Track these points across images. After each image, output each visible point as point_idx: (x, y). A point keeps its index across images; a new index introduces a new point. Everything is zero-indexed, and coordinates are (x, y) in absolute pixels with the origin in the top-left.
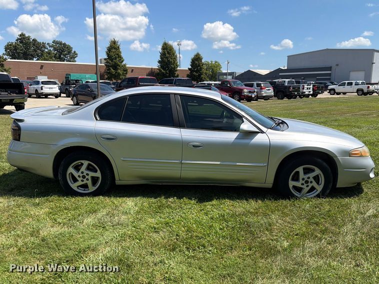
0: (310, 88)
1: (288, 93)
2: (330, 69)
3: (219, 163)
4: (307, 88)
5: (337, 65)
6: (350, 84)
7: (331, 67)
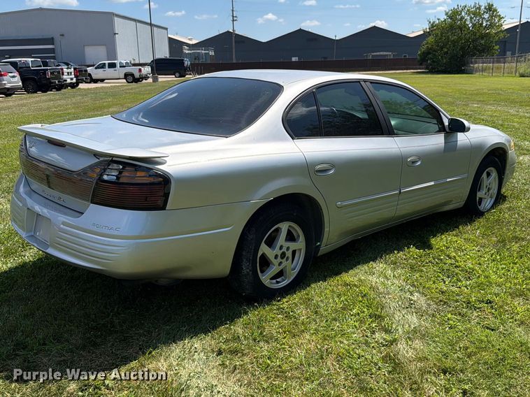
0: (71, 73)
1: (45, 82)
2: (51, 41)
3: (432, 183)
4: (68, 73)
5: (63, 35)
6: (112, 66)
7: (53, 38)
